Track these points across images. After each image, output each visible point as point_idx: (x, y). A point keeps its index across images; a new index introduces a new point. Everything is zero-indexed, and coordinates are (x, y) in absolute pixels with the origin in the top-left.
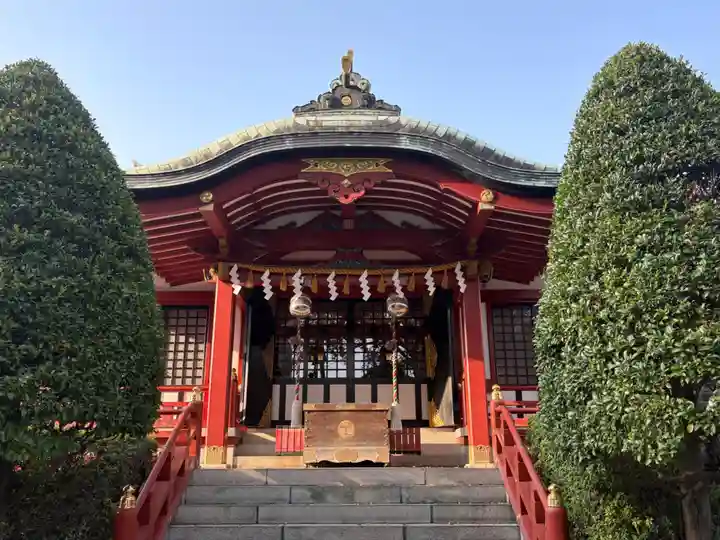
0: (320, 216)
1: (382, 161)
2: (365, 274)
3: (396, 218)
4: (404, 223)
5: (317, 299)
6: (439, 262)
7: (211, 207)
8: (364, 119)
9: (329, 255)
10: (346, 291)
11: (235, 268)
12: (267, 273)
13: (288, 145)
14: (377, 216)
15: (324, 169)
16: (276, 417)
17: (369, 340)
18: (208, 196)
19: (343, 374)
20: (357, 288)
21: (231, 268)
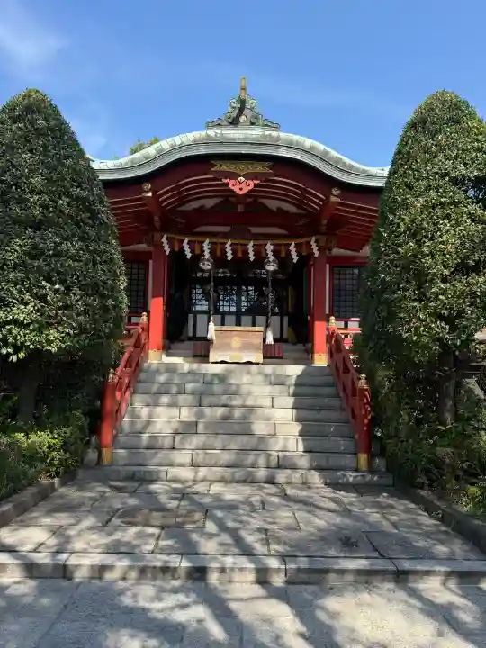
0: (221, 202)
1: (267, 164)
2: (251, 244)
3: (273, 204)
4: (279, 209)
5: (219, 261)
6: (301, 236)
7: (150, 195)
8: (255, 133)
9: (226, 229)
10: (240, 255)
11: (165, 236)
12: (186, 241)
13: (203, 151)
14: (261, 203)
15: (227, 170)
16: (191, 334)
17: (250, 288)
18: (148, 186)
19: (233, 309)
20: (246, 253)
21: (162, 236)
